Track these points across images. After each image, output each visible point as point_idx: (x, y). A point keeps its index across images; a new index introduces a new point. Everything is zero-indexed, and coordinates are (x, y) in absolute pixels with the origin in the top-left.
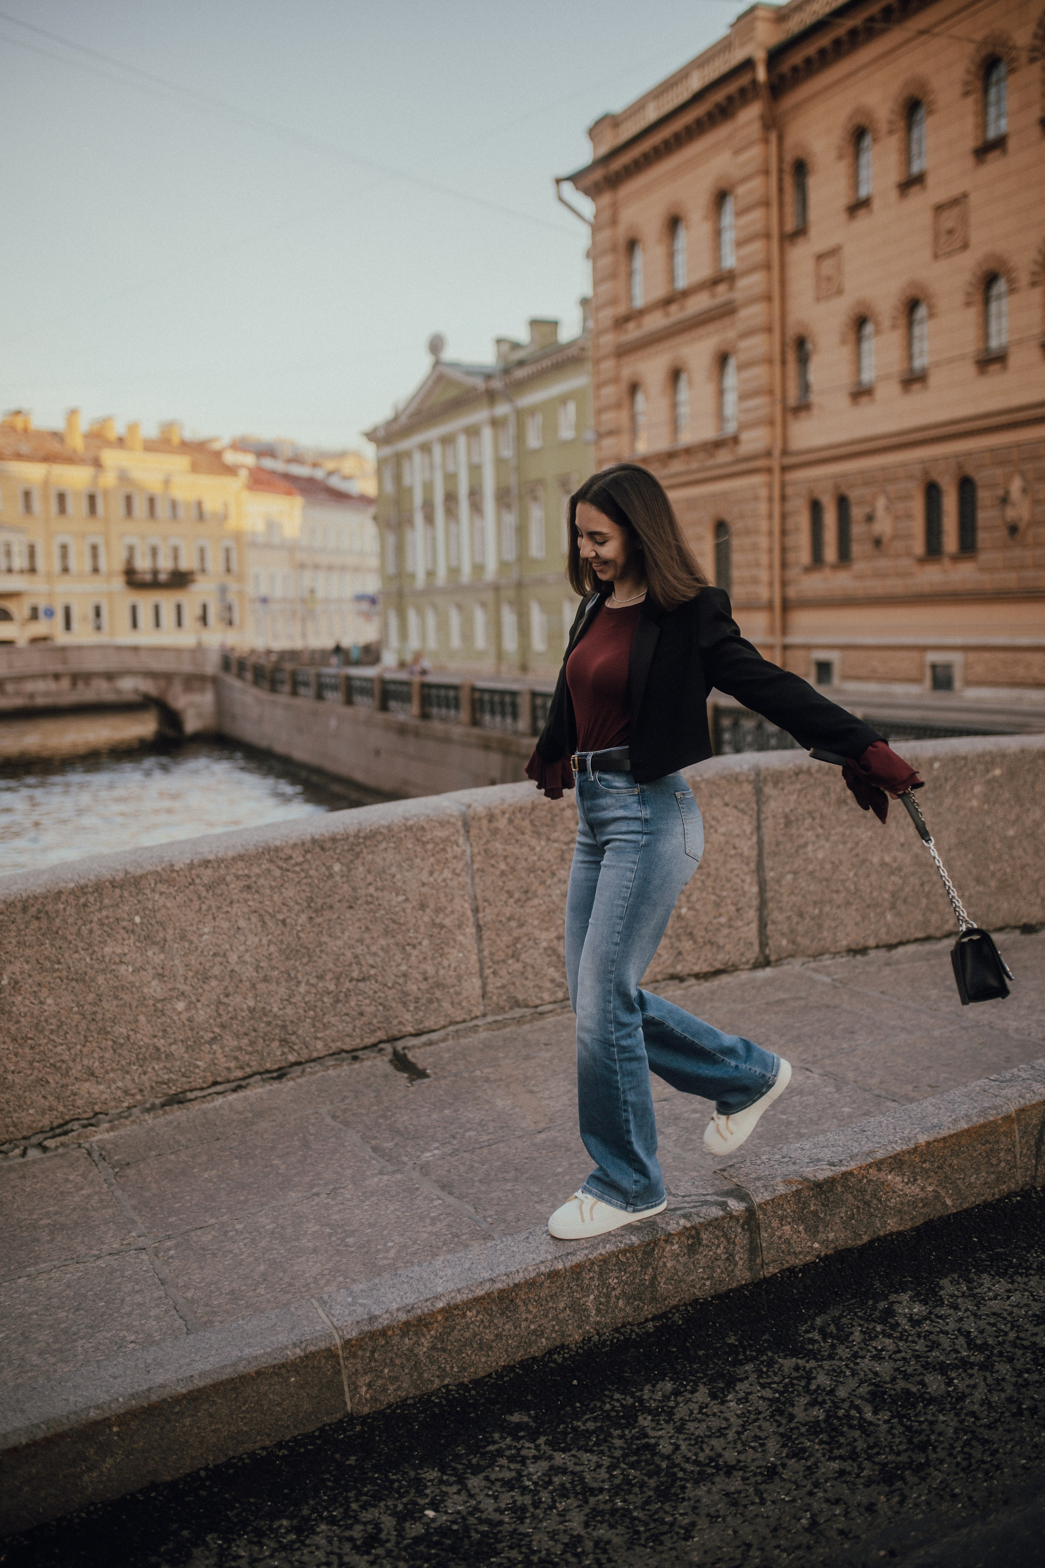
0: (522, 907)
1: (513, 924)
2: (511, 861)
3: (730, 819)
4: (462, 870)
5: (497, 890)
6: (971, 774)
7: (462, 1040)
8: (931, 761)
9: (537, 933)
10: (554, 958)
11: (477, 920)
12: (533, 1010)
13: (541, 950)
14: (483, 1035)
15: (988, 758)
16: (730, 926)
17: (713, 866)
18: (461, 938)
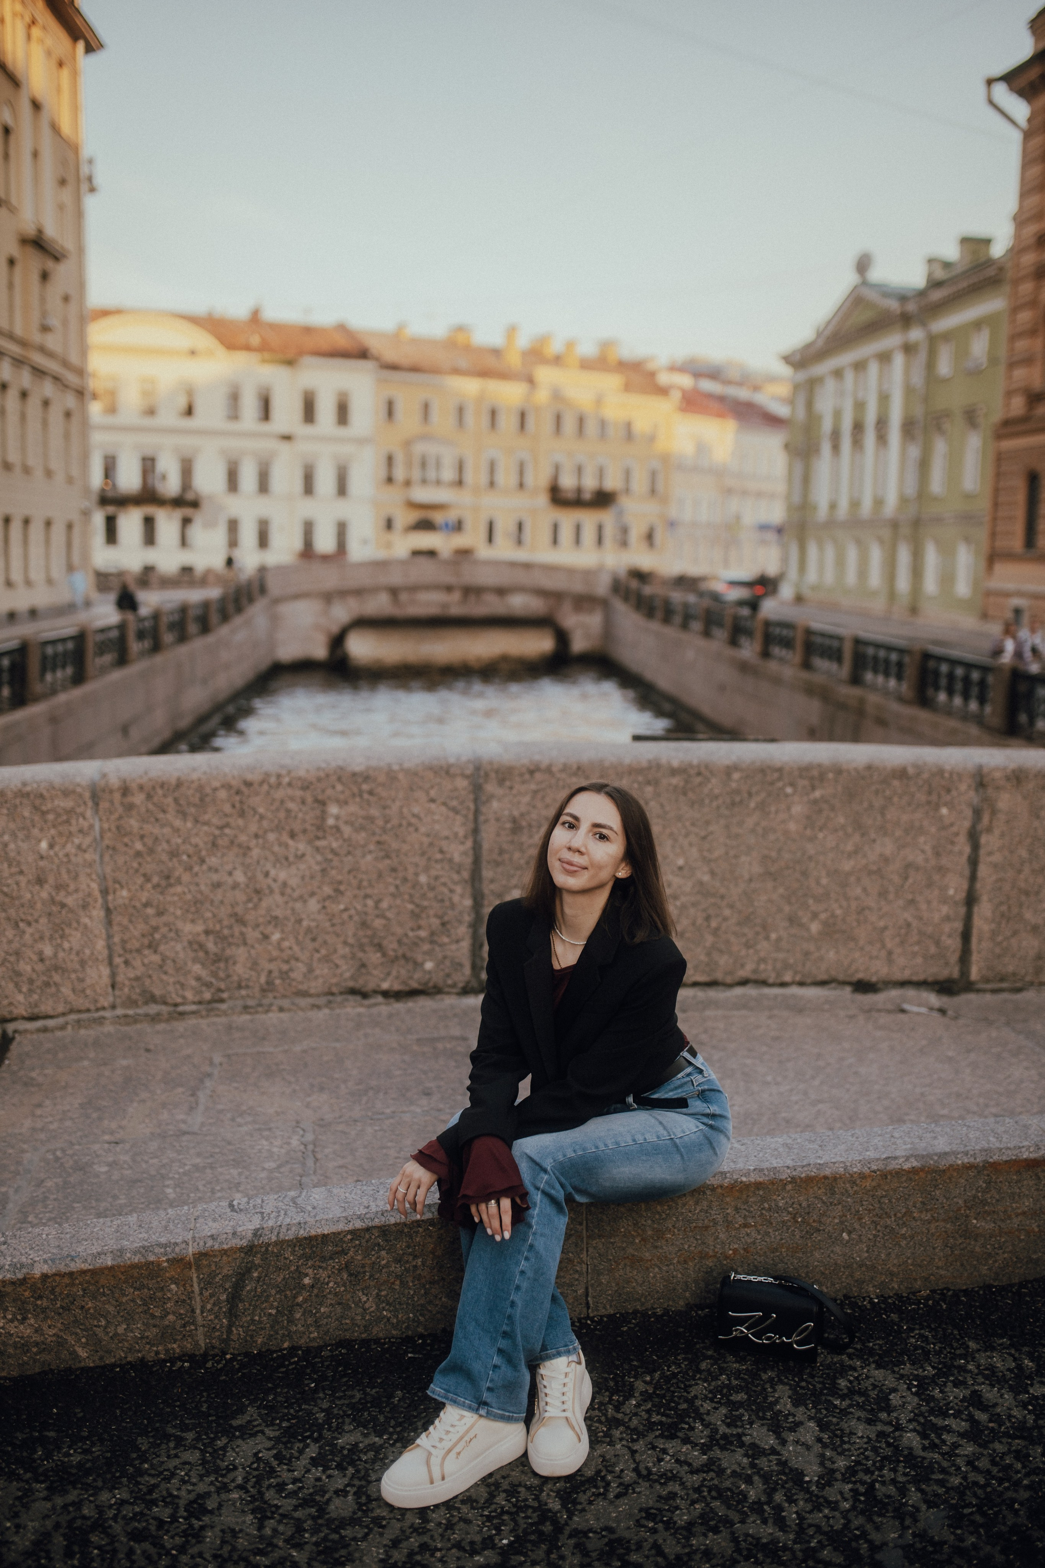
0: (162, 893)
1: (150, 911)
2: (149, 841)
3: (436, 817)
4: (89, 846)
5: (131, 871)
6: (789, 790)
7: (83, 1032)
8: (729, 770)
9: (180, 924)
10: (201, 954)
11: (106, 902)
12: (171, 1009)
13: (186, 944)
14: (108, 1028)
15: (815, 773)
16: (432, 942)
17: (411, 870)
18: (86, 920)
